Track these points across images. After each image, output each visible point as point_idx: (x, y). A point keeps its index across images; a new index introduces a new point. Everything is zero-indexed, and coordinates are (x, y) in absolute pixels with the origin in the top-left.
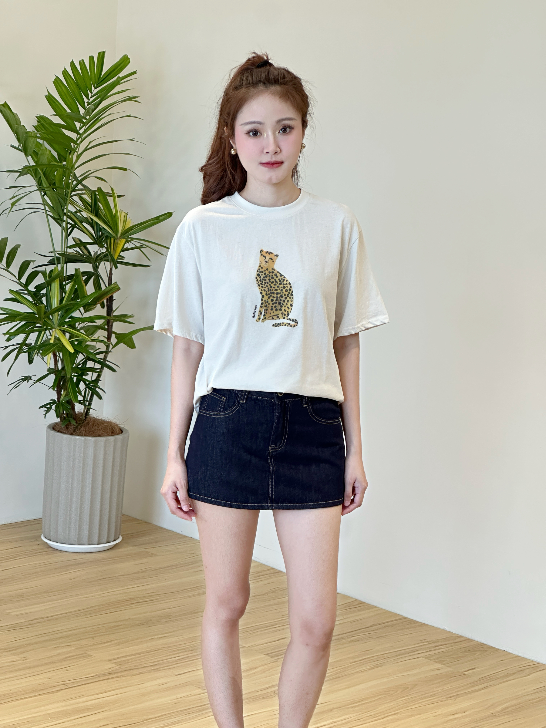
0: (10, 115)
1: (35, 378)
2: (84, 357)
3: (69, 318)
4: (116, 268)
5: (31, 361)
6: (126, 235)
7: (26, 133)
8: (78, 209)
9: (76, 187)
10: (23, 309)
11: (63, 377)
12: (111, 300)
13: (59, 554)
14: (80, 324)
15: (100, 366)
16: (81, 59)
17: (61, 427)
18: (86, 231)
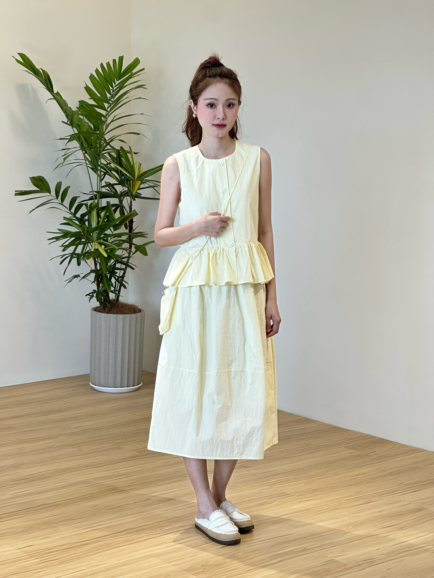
0: (61, 100)
1: (82, 276)
2: (114, 261)
3: (103, 235)
4: (134, 200)
5: (79, 264)
6: (141, 178)
7: (72, 112)
8: (108, 162)
9: (106, 147)
10: (73, 229)
11: (101, 275)
12: (131, 222)
13: (101, 394)
14: (111, 239)
15: (125, 266)
16: (107, 62)
17: (100, 308)
18: (114, 177)
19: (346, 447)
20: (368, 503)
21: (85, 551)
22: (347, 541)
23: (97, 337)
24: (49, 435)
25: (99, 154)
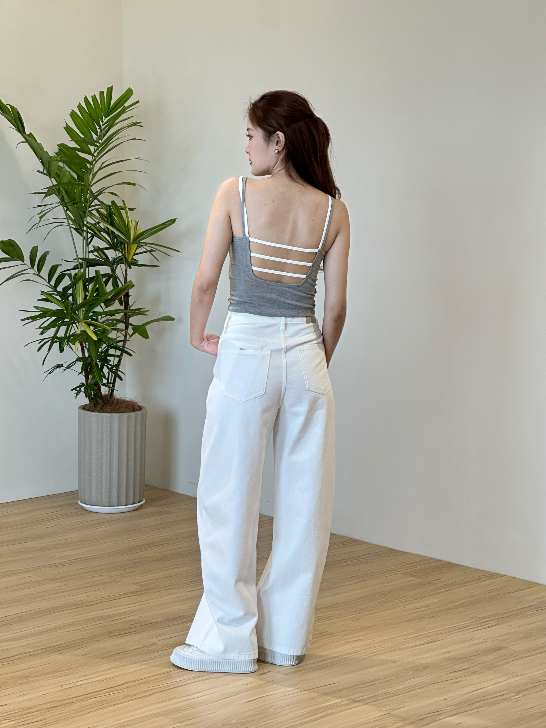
0: (35, 144)
1: (65, 365)
2: (106, 346)
3: (92, 313)
4: (130, 268)
5: (62, 350)
6: (138, 240)
7: (49, 158)
8: (97, 221)
9: (93, 202)
10: (54, 307)
11: (90, 363)
12: (127, 296)
13: (93, 515)
14: (102, 318)
15: (120, 352)
16: (93, 95)
17: (90, 406)
18: (104, 239)
19: (403, 574)
20: (431, 643)
21: (74, 710)
22: (406, 691)
23: (86, 443)
24: (28, 568)
25: (85, 210)
